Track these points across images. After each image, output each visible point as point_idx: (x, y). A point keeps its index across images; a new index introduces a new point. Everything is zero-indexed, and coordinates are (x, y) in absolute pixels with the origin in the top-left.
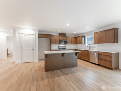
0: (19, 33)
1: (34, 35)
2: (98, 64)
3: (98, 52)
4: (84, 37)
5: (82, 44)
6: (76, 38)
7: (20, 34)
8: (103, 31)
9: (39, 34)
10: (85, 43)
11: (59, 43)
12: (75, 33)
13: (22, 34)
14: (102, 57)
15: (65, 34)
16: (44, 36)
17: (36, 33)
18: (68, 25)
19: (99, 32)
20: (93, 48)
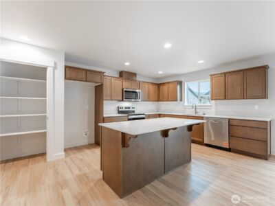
2: (228, 147)
3: (229, 119)
4: (180, 83)
5: (176, 100)
6: (159, 85)
8: (234, 72)
9: (66, 67)
10: (181, 100)
11: (121, 99)
12: (160, 72)
14: (239, 132)
15: (134, 75)
16: (82, 75)
17: (55, 64)
18: (168, 46)
19: (225, 74)
20: (205, 111)
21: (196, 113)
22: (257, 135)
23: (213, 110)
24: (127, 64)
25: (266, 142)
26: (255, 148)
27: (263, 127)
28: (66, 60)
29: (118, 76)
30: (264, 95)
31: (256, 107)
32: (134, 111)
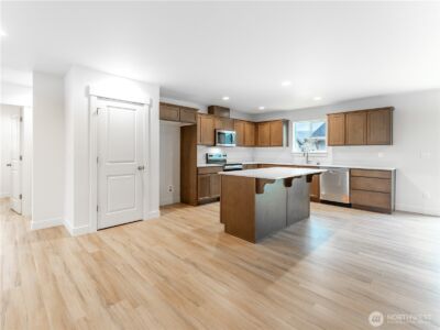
0: (88, 95)
1: (146, 107)
3: (350, 169)
4: (287, 122)
5: (282, 145)
6: (256, 125)
7: (94, 99)
9: (162, 104)
10: (288, 145)
12: (261, 108)
13: (100, 98)
15: (228, 110)
17: (151, 101)
19: (346, 114)
20: (319, 159)
21: (308, 162)
22: (380, 187)
23: (330, 158)
24: (226, 98)
25: (389, 193)
26: (378, 201)
27: (387, 177)
28: (161, 95)
29: (206, 112)
30: (389, 141)
31: (380, 155)
32: (225, 161)
